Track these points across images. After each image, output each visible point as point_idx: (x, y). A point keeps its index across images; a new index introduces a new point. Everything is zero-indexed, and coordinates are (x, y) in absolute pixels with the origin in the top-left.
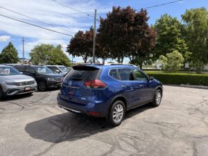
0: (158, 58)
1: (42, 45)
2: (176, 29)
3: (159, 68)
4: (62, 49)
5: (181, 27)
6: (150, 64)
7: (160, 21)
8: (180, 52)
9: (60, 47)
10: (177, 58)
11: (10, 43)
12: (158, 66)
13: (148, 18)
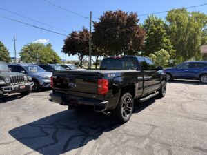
2: (162, 30)
5: (166, 27)
7: (147, 21)
9: (50, 45)
10: (164, 56)
13: (138, 20)
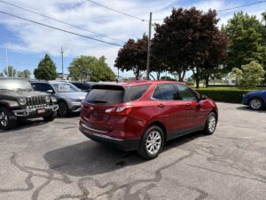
0: (230, 70)
1: (82, 57)
2: (255, 33)
3: (231, 84)
4: (106, 62)
6: (219, 78)
7: (233, 22)
8: (260, 62)
9: (103, 58)
10: (256, 71)
11: (46, 56)
12: (230, 81)
13: (218, 21)
